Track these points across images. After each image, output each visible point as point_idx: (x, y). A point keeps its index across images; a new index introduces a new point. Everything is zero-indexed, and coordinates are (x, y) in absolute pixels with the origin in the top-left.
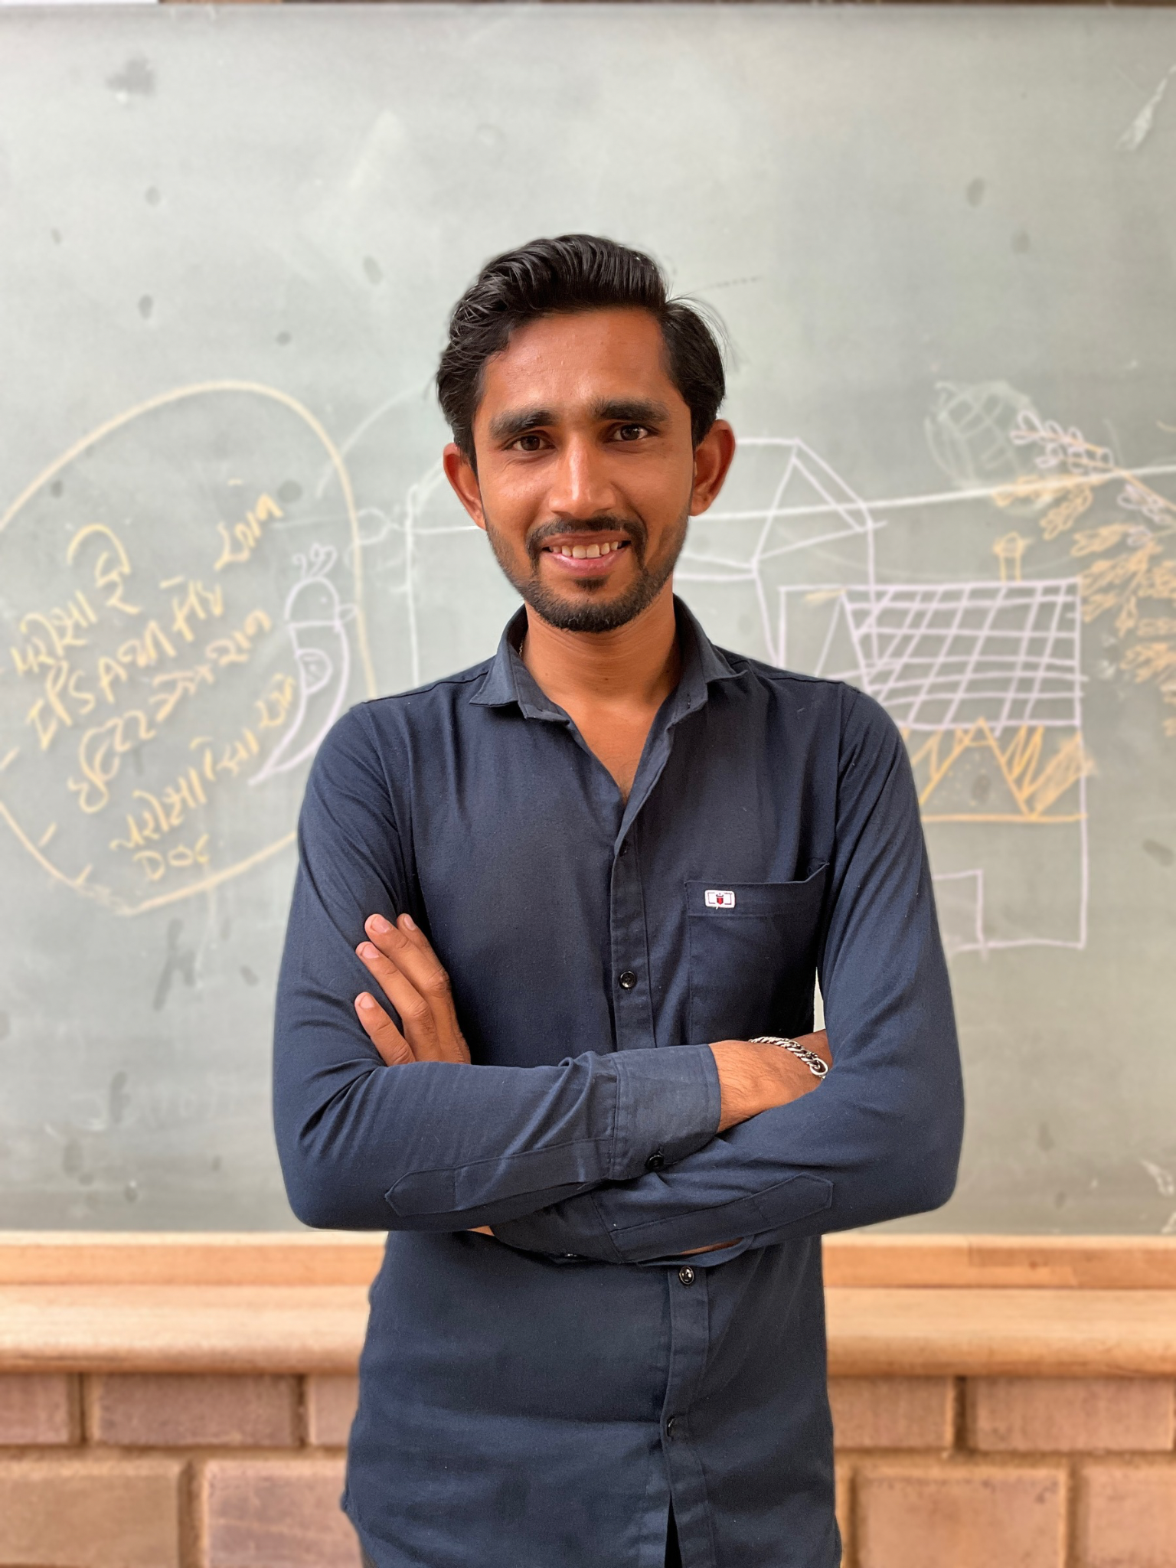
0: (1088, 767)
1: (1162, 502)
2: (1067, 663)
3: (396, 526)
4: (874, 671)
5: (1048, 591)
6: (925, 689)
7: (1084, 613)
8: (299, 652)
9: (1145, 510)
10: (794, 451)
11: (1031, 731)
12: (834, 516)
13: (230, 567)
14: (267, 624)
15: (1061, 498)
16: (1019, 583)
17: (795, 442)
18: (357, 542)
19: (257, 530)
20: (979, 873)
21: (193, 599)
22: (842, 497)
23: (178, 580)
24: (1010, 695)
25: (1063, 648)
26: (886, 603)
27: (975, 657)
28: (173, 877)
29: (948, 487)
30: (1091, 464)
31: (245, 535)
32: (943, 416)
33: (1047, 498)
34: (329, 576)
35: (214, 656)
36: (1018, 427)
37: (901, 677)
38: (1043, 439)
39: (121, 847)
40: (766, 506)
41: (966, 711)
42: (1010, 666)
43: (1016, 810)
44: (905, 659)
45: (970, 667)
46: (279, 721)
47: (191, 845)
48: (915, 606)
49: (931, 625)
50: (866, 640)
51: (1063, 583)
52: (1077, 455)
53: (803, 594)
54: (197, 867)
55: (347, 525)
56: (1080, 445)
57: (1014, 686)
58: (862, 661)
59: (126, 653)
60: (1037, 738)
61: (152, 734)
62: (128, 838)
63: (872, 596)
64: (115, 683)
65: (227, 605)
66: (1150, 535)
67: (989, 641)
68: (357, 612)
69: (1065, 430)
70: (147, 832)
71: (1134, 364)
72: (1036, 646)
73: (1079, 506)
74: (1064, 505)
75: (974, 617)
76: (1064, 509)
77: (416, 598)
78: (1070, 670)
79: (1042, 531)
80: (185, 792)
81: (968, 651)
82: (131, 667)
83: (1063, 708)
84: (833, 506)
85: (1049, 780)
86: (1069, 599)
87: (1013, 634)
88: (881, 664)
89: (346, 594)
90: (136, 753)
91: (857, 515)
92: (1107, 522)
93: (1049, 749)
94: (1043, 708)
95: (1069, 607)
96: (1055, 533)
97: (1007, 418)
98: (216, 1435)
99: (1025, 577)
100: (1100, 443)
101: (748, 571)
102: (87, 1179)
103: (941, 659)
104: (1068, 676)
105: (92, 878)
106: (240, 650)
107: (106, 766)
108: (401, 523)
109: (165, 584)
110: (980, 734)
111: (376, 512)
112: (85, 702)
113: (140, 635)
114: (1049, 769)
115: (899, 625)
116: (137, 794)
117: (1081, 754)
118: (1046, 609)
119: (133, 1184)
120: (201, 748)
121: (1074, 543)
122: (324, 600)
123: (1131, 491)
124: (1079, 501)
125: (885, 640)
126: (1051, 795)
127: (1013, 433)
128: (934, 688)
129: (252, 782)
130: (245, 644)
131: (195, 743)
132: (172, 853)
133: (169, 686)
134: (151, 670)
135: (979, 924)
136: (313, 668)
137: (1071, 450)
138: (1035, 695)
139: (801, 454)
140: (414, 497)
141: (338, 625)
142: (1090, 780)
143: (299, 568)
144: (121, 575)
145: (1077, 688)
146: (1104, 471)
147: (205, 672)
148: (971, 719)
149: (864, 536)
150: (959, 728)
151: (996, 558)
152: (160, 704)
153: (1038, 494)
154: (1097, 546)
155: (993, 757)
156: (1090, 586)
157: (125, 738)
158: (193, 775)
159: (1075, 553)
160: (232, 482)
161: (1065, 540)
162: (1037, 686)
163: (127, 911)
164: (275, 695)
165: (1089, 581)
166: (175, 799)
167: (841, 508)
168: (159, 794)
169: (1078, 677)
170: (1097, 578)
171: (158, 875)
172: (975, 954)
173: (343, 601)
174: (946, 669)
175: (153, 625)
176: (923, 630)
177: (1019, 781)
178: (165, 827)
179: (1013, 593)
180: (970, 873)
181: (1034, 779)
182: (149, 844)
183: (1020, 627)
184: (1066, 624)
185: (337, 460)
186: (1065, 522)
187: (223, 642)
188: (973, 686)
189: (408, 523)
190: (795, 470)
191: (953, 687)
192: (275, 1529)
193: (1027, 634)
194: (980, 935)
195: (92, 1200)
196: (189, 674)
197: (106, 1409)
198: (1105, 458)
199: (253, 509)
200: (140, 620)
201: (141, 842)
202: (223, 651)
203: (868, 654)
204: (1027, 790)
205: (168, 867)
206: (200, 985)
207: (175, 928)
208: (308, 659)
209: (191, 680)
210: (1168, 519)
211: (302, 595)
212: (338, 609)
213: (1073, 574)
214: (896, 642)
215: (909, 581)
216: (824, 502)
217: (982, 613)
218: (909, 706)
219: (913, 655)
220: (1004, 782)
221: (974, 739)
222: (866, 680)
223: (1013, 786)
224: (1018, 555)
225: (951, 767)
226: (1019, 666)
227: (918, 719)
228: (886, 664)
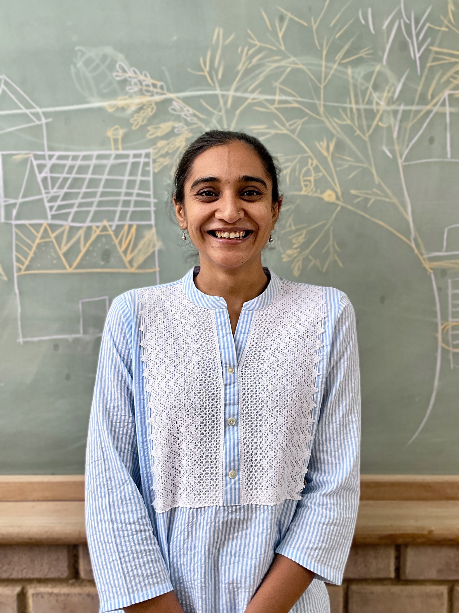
0: (159, 245)
1: (191, 111)
2: (147, 193)
4: (50, 196)
5: (135, 156)
6: (76, 205)
7: (154, 168)
9: (183, 114)
10: (3, 81)
11: (130, 226)
12: (25, 115)
15: (141, 108)
16: (121, 152)
17: (3, 77)
20: (106, 298)
22: (29, 106)
24: (119, 209)
25: (144, 185)
26: (54, 161)
27: (100, 189)
29: (84, 101)
30: (155, 90)
32: (80, 64)
33: (133, 108)
36: (118, 72)
37: (64, 199)
38: (130, 77)
41: (97, 216)
42: (119, 194)
43: (125, 267)
44: (65, 190)
45: (99, 194)
48: (69, 163)
49: (78, 172)
50: (45, 179)
51: (143, 152)
52: (148, 86)
53: (11, 156)
56: (149, 81)
57: (121, 204)
58: (43, 191)
60: (133, 230)
63: (47, 157)
66: (186, 128)
67: (107, 180)
69: (141, 73)
71: (175, 38)
72: (130, 184)
73: (149, 112)
74: (142, 111)
75: (98, 169)
76: (142, 114)
78: (148, 196)
79: (132, 124)
81: (97, 186)
83: (145, 215)
84: (24, 110)
85: (140, 251)
86: (146, 160)
87: (120, 178)
88: (53, 192)
91: (37, 115)
92: (165, 121)
93: (139, 236)
94: (135, 216)
95: (146, 164)
96: (138, 126)
97: (112, 66)
99: (123, 149)
100: (160, 80)
103: (84, 190)
104: (147, 199)
110: (105, 229)
114: (140, 246)
115: (62, 173)
117: (155, 238)
118: (135, 165)
121: (149, 131)
123: (176, 105)
124: (150, 109)
125: (54, 180)
126: (141, 259)
127: (114, 74)
128: (81, 205)
137: (144, 83)
138: (131, 209)
139: (6, 84)
142: (160, 251)
145: (152, 205)
146: (162, 94)
148: (101, 221)
149: (41, 126)
150: (94, 225)
151: (109, 138)
153: (128, 106)
154: (159, 134)
155: (111, 240)
156: (156, 154)
159: (149, 136)
161: (143, 129)
162: (132, 204)
165: (156, 151)
167: (28, 111)
169: (152, 200)
170: (160, 149)
174: (86, 195)
176: (73, 175)
177: (125, 252)
179: (118, 157)
180: (103, 298)
181: (133, 251)
183: (123, 174)
184: (145, 173)
186: (143, 121)
188: (100, 204)
190: (3, 91)
191: (90, 204)
193: (126, 178)
198: (162, 87)
203: (46, 187)
204: (129, 257)
210: (195, 120)
213: (148, 148)
214: (60, 181)
215: (66, 150)
216: (20, 108)
217: (103, 167)
218: (69, 213)
219: (69, 188)
220: (118, 252)
221: (102, 231)
222: (45, 201)
223: (122, 255)
224: (120, 137)
225: (91, 245)
226: (123, 194)
227: (73, 221)
228: (55, 192)
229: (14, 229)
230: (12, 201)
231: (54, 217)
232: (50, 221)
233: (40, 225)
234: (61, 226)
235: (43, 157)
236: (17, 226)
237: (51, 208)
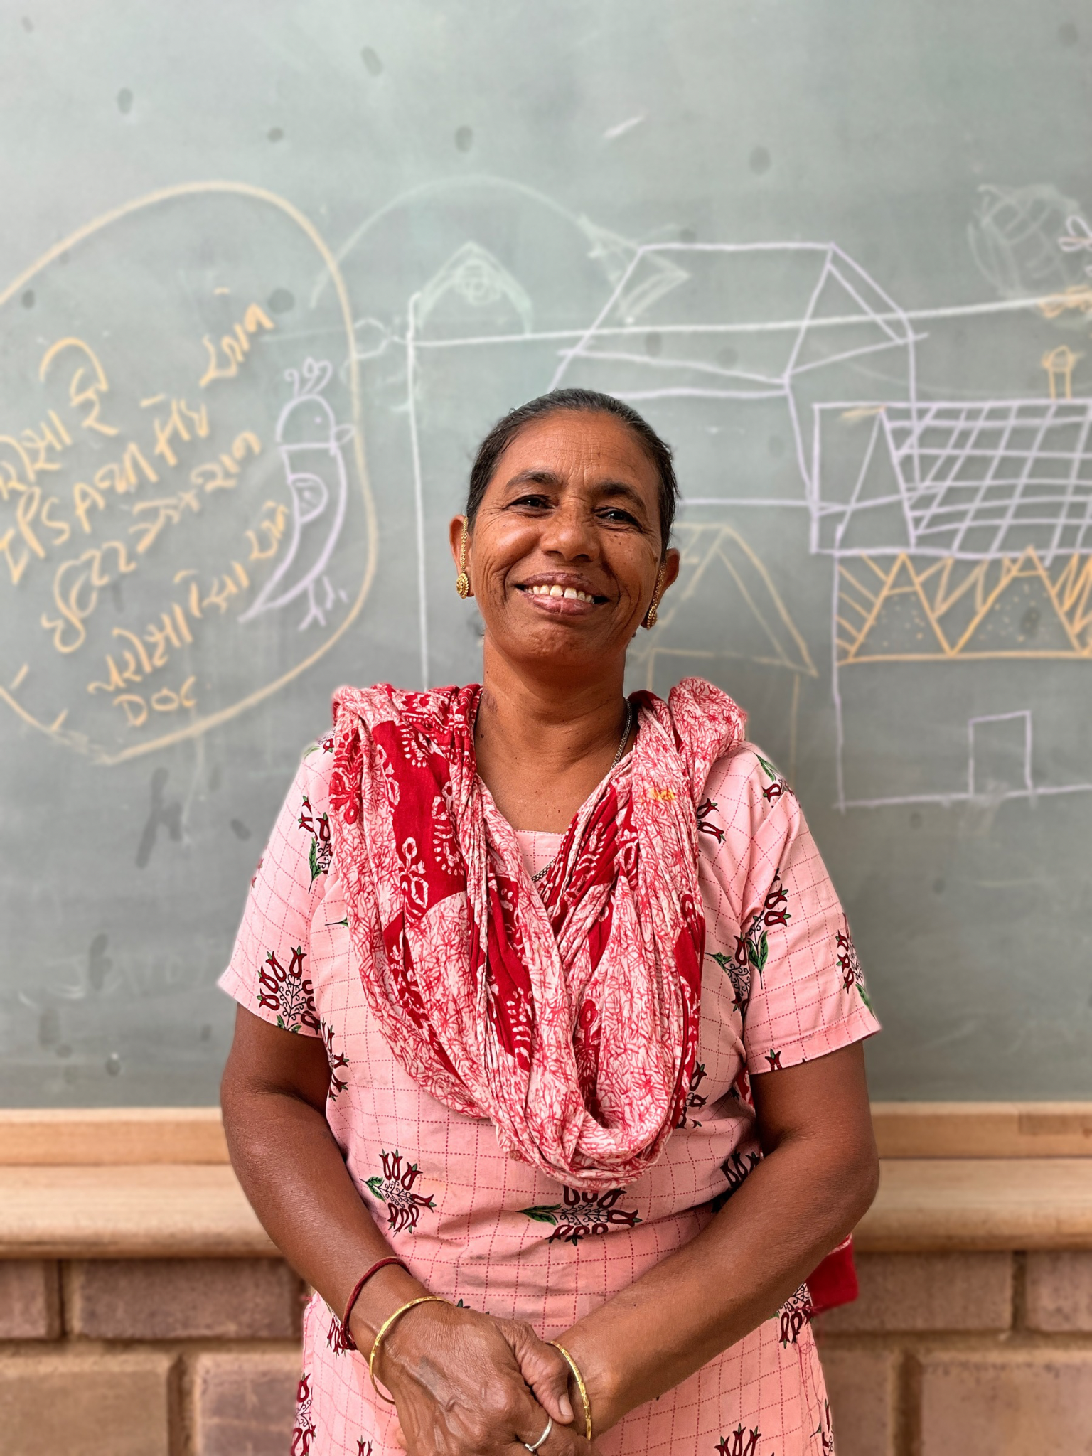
3: (396, 339)
4: (916, 495)
6: (971, 515)
8: (291, 477)
10: (829, 256)
11: (1083, 559)
12: (873, 326)
13: (215, 383)
14: (257, 448)
16: (1069, 401)
17: (829, 247)
18: (355, 356)
19: (246, 346)
20: (1027, 713)
21: (176, 419)
22: (881, 307)
23: (159, 398)
24: (1061, 521)
26: (928, 421)
27: (1023, 480)
28: (158, 722)
29: (993, 296)
31: (232, 348)
32: (986, 221)
34: (323, 393)
35: (200, 481)
36: (1066, 234)
37: (944, 502)
39: (99, 689)
40: (799, 315)
42: (1061, 490)
43: (1069, 647)
44: (949, 483)
45: (1018, 491)
46: (271, 552)
47: (176, 689)
48: (960, 424)
49: (976, 445)
50: (907, 461)
53: (839, 411)
54: (183, 712)
55: (343, 338)
57: (1064, 511)
58: (903, 486)
59: (103, 479)
60: (1089, 566)
61: (133, 566)
62: (107, 680)
63: (914, 414)
64: (92, 511)
65: (212, 425)
67: (1038, 461)
68: (355, 433)
70: (128, 674)
72: (1088, 468)
75: (1021, 437)
77: (419, 420)
80: (169, 630)
81: (1016, 473)
82: (109, 493)
84: (872, 316)
87: (1065, 455)
88: (925, 486)
89: (342, 414)
90: (114, 589)
91: (897, 326)
97: (1054, 224)
98: (208, 1327)
99: (1075, 394)
101: (780, 387)
102: (65, 1051)
103: (988, 482)
105: (67, 724)
106: (227, 475)
107: (82, 602)
108: (403, 336)
109: (146, 403)
110: (1029, 564)
111: (374, 322)
112: (60, 532)
113: (119, 460)
115: (943, 445)
116: (116, 632)
119: (115, 1056)
120: (186, 583)
122: (318, 420)
125: (927, 461)
127: (1062, 240)
128: (980, 514)
129: (243, 619)
130: (233, 468)
131: (178, 578)
132: (155, 697)
133: (151, 514)
134: (128, 497)
135: (1028, 770)
136: (307, 495)
138: (1086, 521)
139: (836, 260)
140: (416, 307)
141: (333, 447)
143: (291, 384)
144: (98, 392)
147: (189, 499)
148: (1021, 547)
149: (904, 349)
150: (1006, 556)
151: (1045, 372)
152: (140, 535)
153: (1087, 306)
155: (1042, 587)
157: (103, 572)
158: (178, 611)
160: (218, 291)
162: (1089, 511)
163: (108, 760)
164: (266, 524)
166: (158, 637)
167: (879, 318)
168: (141, 632)
171: (142, 719)
172: (1024, 800)
173: (338, 422)
174: (992, 493)
175: (133, 448)
176: (968, 451)
177: (1071, 614)
178: (147, 668)
179: (1063, 411)
180: (1018, 714)
181: (1086, 611)
182: (130, 687)
183: (1071, 448)
185: (332, 266)
187: (208, 467)
188: (1021, 511)
189: (410, 334)
190: (830, 277)
191: (1001, 512)
192: (274, 1428)
193: (1078, 455)
194: (1029, 782)
195: (70, 1075)
196: (171, 501)
197: (88, 1299)
199: (242, 322)
200: (118, 443)
201: (122, 684)
202: (210, 476)
203: (909, 478)
204: (1078, 626)
205: (151, 711)
206: (187, 840)
207: (159, 778)
208: (301, 485)
209: (175, 508)
211: (294, 414)
212: (333, 430)
214: (939, 463)
215: (952, 398)
216: (861, 312)
217: (1033, 432)
218: (953, 533)
219: (957, 478)
220: (1055, 615)
221: (1022, 569)
222: (906, 506)
223: (1064, 620)
224: (1068, 370)
225: (998, 600)
226: (1070, 490)
227: (963, 548)
228: (928, 488)
229: (837, 569)
230: (836, 508)
231: (922, 541)
232: (913, 550)
233: (893, 558)
234: (934, 560)
235: (905, 414)
236: (844, 561)
237: (917, 521)
